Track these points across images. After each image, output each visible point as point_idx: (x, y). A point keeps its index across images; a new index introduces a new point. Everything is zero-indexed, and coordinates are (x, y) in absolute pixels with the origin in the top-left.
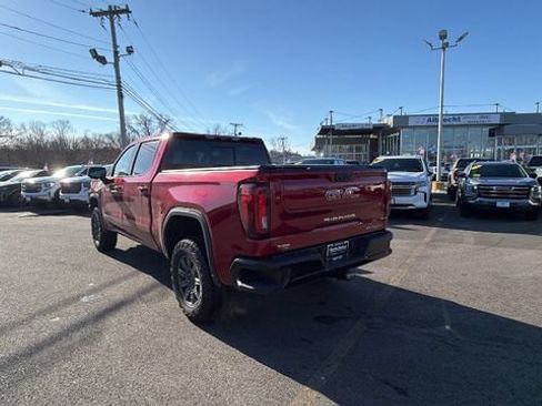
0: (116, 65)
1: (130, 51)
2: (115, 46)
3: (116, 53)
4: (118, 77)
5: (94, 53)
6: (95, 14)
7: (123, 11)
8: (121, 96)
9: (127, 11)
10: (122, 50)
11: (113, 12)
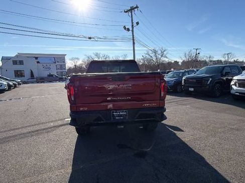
0: (133, 31)
1: (138, 23)
2: (132, 23)
3: (132, 26)
4: (133, 36)
5: (125, 28)
6: (126, 12)
7: (135, 8)
8: (134, 43)
9: (137, 7)
10: (135, 24)
11: (132, 9)
